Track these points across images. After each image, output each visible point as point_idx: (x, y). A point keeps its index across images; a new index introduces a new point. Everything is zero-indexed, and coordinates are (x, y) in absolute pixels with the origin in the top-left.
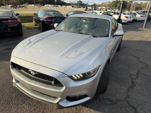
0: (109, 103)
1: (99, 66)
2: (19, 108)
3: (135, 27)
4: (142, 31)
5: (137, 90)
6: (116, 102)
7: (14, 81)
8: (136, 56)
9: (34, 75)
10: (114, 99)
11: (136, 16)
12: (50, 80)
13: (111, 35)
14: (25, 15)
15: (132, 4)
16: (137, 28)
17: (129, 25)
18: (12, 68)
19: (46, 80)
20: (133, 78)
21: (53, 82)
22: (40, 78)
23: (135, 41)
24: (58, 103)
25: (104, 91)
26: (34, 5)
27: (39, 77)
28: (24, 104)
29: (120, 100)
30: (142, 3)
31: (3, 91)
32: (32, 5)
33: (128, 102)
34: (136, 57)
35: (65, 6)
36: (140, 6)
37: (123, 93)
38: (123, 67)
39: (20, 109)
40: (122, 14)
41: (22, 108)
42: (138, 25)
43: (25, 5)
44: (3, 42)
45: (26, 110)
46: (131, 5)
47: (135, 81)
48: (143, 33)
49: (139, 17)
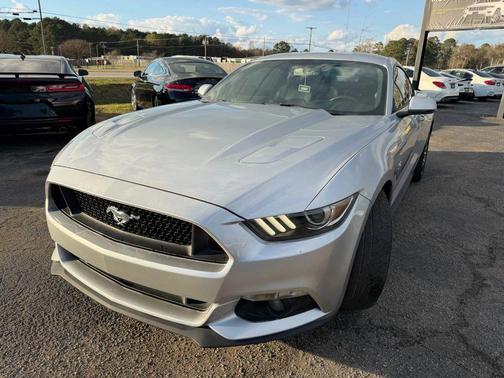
0: (393, 341)
1: (356, 195)
2: (67, 347)
3: (471, 115)
4: (496, 127)
5: (494, 300)
6: (418, 339)
7: (56, 256)
8: (480, 196)
9: (126, 227)
10: (411, 329)
11: (472, 82)
12: (179, 242)
13: (393, 112)
14: (106, 83)
15: (454, 49)
16: (478, 117)
17: (448, 110)
18: (50, 210)
19: (167, 240)
20: (475, 262)
21: (190, 248)
22: (145, 235)
23: (474, 153)
24: (205, 326)
25: (375, 291)
26: (135, 57)
27: (141, 234)
28: (85, 335)
29: (435, 333)
30: (487, 45)
31: (15, 292)
32: (131, 57)
33: (463, 339)
34: (480, 200)
35: (233, 60)
36: (481, 56)
37: (444, 311)
38: (437, 230)
39: (70, 353)
40: (422, 73)
41: (77, 347)
42: (478, 109)
43: (108, 57)
44: (32, 154)
45: (91, 356)
46: (450, 52)
47: (485, 272)
48: (499, 132)
49: (482, 87)
